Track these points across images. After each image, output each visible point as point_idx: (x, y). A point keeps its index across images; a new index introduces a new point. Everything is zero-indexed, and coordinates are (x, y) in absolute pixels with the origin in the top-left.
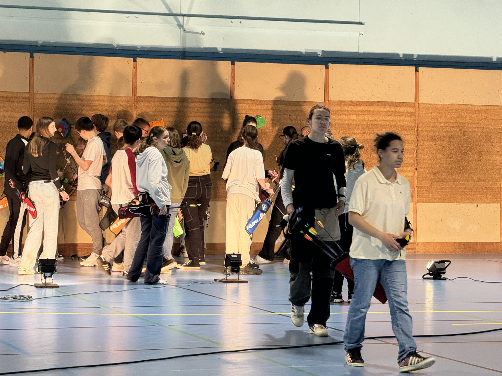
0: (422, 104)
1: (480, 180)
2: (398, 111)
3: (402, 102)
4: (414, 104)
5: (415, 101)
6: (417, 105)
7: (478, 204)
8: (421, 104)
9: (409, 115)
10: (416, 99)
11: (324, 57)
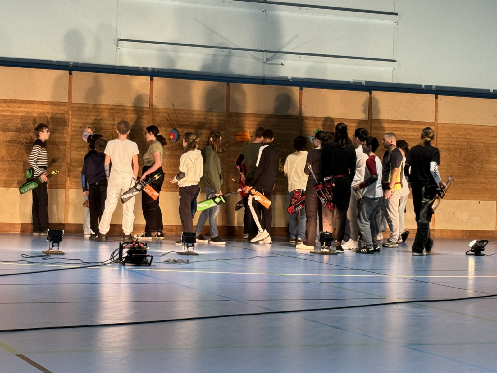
1: (482, 183)
3: (425, 122)
5: (435, 121)
6: (436, 124)
7: (480, 201)
8: (439, 123)
11: (367, 86)
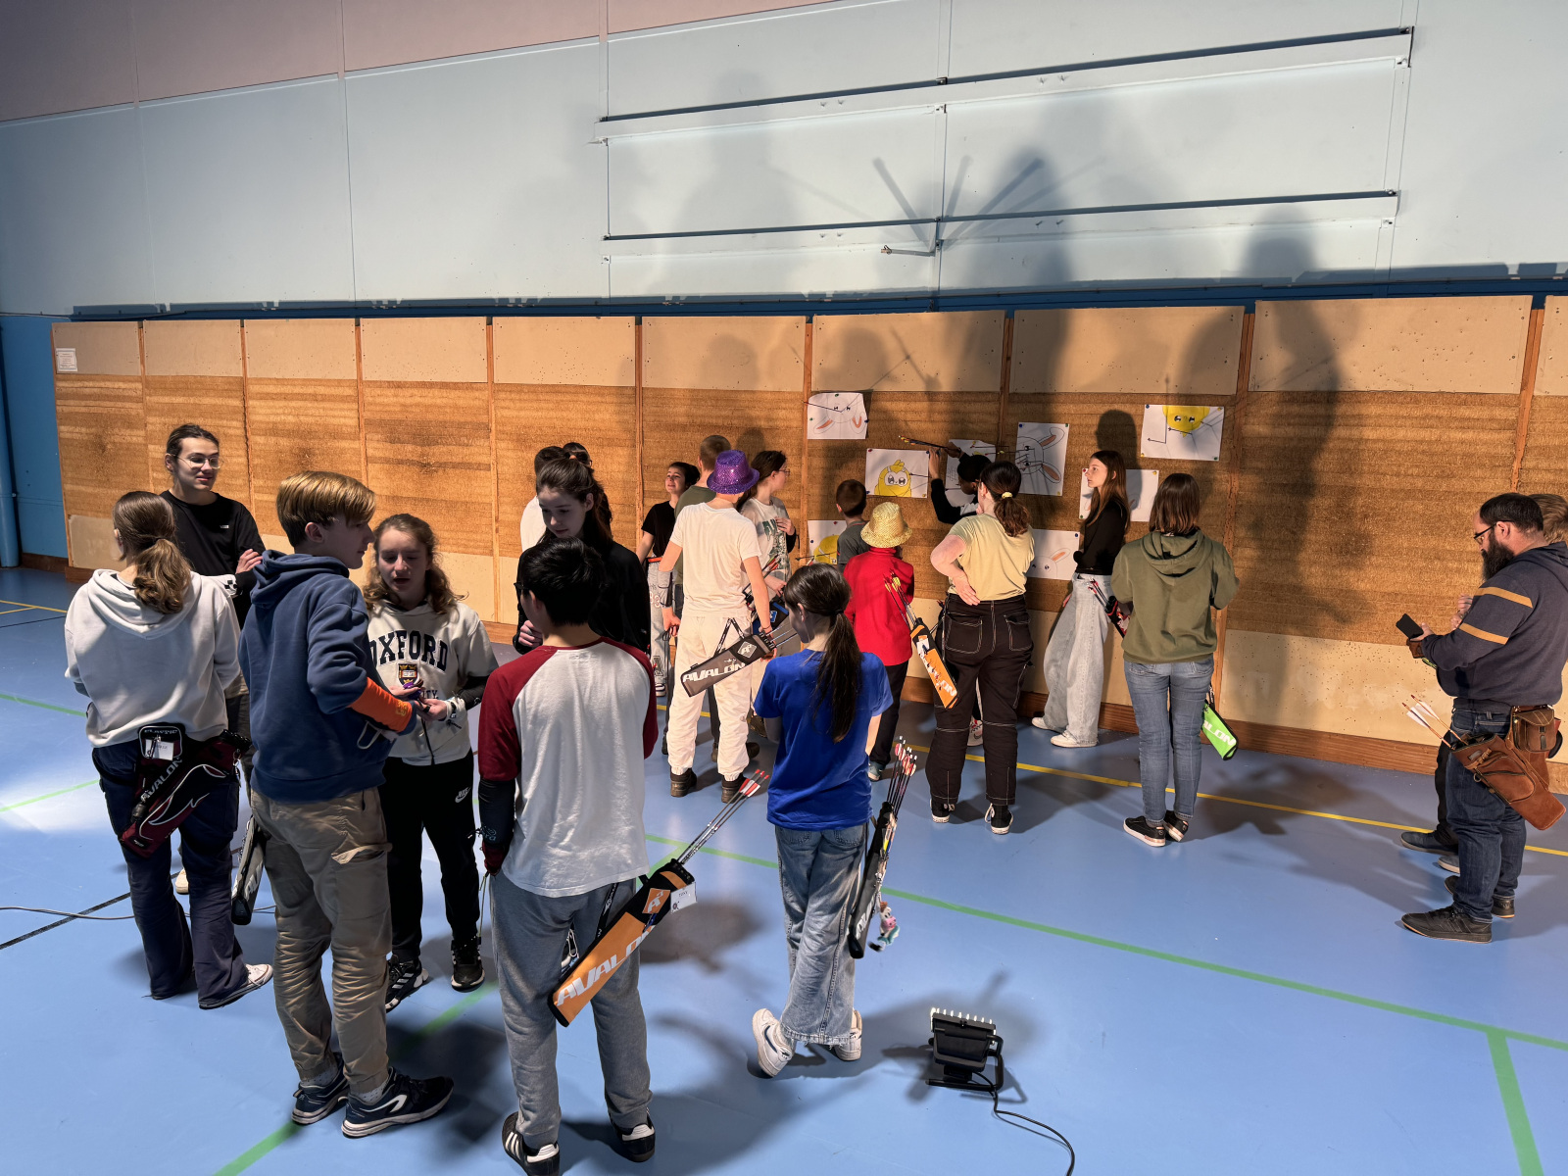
0: (1546, 397)
2: (1458, 416)
3: (1477, 394)
4: (1518, 397)
5: (1522, 390)
6: (1529, 400)
8: (1540, 397)
9: (1495, 425)
10: (1525, 384)
